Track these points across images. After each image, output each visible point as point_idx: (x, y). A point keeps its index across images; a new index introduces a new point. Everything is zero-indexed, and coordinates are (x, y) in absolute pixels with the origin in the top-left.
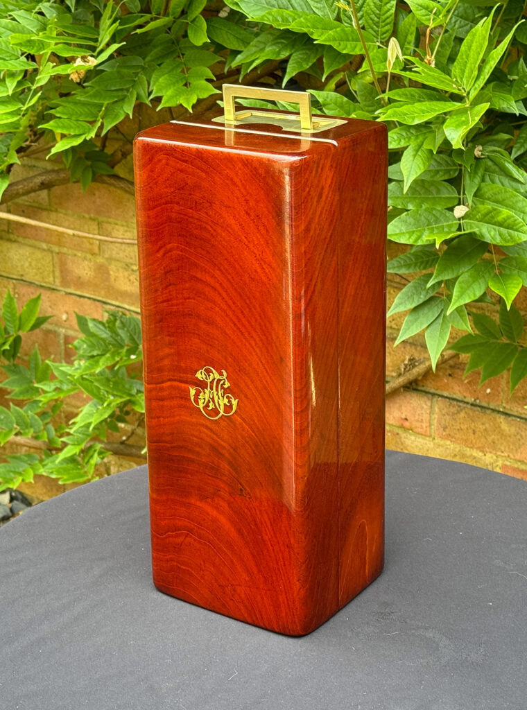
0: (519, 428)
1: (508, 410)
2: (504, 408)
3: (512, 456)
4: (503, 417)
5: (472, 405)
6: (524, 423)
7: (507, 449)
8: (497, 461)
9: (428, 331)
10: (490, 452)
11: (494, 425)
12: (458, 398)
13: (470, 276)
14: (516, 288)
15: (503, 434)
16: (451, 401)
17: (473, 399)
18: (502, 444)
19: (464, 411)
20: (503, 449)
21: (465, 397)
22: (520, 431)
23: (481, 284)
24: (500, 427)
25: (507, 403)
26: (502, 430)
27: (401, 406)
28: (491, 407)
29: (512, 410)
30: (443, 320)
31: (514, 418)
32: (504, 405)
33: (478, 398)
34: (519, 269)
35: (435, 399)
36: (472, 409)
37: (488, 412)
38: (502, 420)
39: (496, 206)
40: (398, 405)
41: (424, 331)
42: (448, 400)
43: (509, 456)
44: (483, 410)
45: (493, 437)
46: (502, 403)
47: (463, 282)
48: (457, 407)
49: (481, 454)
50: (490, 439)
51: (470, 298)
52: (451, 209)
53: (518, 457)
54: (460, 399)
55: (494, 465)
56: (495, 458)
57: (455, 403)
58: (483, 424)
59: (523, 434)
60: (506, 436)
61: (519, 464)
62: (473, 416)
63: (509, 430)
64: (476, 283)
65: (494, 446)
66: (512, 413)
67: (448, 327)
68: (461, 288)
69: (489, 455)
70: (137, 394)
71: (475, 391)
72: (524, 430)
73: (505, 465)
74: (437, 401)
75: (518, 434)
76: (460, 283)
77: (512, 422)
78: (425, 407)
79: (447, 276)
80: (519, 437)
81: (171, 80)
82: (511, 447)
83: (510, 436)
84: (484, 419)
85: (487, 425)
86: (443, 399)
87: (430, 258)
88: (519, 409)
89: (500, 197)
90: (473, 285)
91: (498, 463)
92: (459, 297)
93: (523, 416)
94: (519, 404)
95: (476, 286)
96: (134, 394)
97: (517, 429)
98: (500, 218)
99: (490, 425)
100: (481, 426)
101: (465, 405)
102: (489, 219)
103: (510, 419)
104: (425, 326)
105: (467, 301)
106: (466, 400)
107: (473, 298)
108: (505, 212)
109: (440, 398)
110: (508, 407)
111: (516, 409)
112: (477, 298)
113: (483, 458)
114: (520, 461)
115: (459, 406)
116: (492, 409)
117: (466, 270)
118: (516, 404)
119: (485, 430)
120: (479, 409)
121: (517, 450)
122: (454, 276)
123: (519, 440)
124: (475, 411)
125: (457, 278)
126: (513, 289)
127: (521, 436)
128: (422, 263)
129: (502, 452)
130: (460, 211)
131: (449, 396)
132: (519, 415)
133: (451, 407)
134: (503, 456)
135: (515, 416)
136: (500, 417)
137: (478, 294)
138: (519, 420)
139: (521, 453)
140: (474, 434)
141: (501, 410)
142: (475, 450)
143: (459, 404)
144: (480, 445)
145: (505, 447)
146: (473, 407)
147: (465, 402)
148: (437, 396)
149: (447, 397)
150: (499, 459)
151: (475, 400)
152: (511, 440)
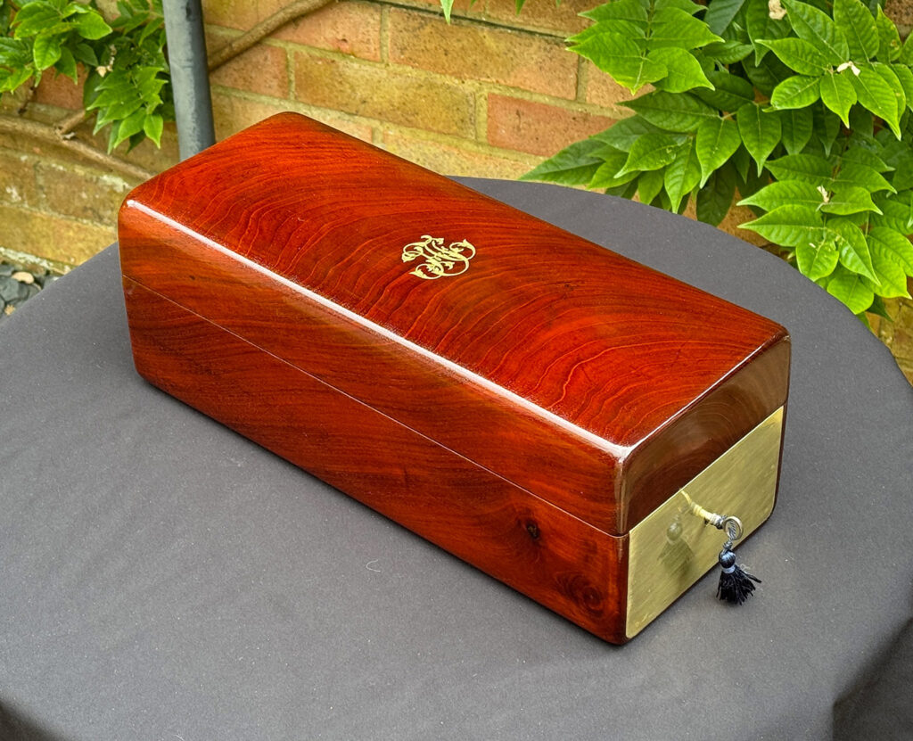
0: (511, 43)
1: (494, 18)
2: (489, 16)
3: (502, 82)
4: (486, 29)
6: (517, 36)
7: (495, 72)
8: (481, 89)
10: (471, 78)
11: (475, 41)
12: (421, 7)
15: (488, 52)
16: (410, 11)
18: (487, 66)
19: (430, 25)
20: (488, 73)
21: (430, 5)
22: (513, 48)
24: (483, 44)
25: (492, 9)
26: (487, 48)
27: (335, 23)
28: (469, 17)
29: (500, 20)
31: (502, 29)
32: (488, 12)
35: (386, 10)
37: (465, 23)
38: (485, 34)
40: (330, 22)
42: (405, 10)
43: (497, 82)
44: (458, 21)
45: (474, 57)
46: (485, 9)
48: (419, 20)
49: (457, 81)
50: (470, 60)
53: (510, 82)
54: (423, 8)
55: (477, 95)
56: (477, 85)
57: (416, 13)
58: (459, 40)
59: (517, 51)
60: (492, 55)
61: (513, 91)
62: (444, 31)
63: (497, 47)
65: (475, 70)
66: (500, 23)
69: (468, 82)
72: (518, 45)
73: (493, 94)
74: (389, 11)
75: (509, 50)
77: (501, 35)
78: (372, 21)
80: (511, 55)
82: (501, 69)
83: (498, 55)
84: (460, 35)
85: (465, 42)
86: (398, 9)
88: (510, 18)
91: (482, 93)
93: (516, 26)
94: (510, 11)
97: (509, 44)
99: (468, 40)
100: (455, 44)
101: (431, 16)
103: (497, 30)
106: (431, 9)
109: (393, 8)
110: (493, 15)
111: (505, 17)
113: (461, 87)
114: (513, 88)
115: (423, 18)
116: (470, 20)
118: (506, 11)
119: (463, 48)
121: (509, 72)
123: (512, 59)
127: (514, 54)
129: (488, 77)
131: (406, 4)
132: (510, 26)
133: (411, 20)
134: (488, 82)
135: (503, 27)
136: (482, 30)
138: (509, 31)
139: (516, 77)
140: (446, 55)
141: (484, 19)
142: (448, 76)
143: (421, 14)
144: (456, 69)
145: (492, 71)
147: (430, 12)
148: (388, 6)
149: (403, 6)
150: (484, 86)
152: (500, 60)
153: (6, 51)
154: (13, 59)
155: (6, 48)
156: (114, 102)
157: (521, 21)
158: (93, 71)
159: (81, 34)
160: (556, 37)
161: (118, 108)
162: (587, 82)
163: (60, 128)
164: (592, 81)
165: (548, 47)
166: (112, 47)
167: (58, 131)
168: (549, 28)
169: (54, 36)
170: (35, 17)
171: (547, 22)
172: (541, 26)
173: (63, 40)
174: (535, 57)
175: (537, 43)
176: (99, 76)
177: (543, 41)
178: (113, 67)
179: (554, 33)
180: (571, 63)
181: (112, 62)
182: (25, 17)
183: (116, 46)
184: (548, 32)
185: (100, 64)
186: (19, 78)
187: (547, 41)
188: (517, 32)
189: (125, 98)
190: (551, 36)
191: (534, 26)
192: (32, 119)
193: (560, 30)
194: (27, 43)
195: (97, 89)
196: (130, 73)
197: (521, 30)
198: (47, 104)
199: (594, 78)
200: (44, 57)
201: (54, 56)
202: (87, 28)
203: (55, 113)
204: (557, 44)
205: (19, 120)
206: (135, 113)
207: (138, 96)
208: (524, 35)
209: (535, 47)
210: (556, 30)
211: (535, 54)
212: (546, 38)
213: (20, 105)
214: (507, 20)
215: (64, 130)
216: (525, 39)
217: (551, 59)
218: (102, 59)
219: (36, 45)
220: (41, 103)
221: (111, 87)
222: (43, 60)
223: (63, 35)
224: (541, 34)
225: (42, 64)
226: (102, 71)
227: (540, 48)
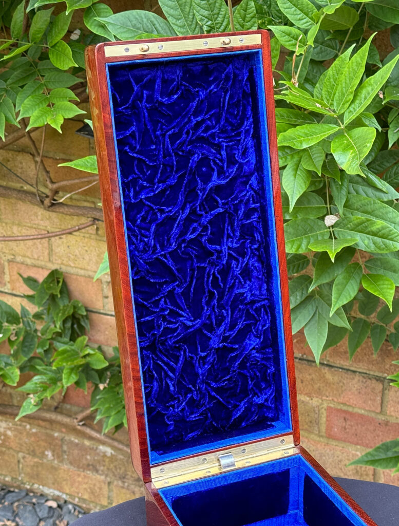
0: (342, 377)
1: (331, 362)
2: (328, 361)
3: (336, 400)
4: (327, 368)
5: (300, 359)
6: (345, 373)
7: (331, 394)
8: (322, 404)
9: (307, 328)
10: (317, 397)
11: (320, 375)
13: (344, 278)
14: (391, 289)
15: (327, 383)
17: (300, 355)
18: (327, 390)
20: (327, 394)
22: (342, 380)
23: (354, 285)
24: (324, 377)
25: (331, 357)
26: (327, 379)
29: (335, 363)
30: (319, 317)
31: (336, 369)
32: (328, 358)
33: (305, 354)
34: (385, 269)
36: (300, 363)
38: (326, 371)
39: (369, 217)
41: (303, 328)
43: (333, 400)
44: (310, 363)
45: (319, 384)
46: (326, 357)
47: (338, 284)
49: (308, 399)
50: (316, 386)
51: (347, 299)
52: (323, 218)
53: (341, 400)
55: (320, 407)
56: (320, 401)
58: (310, 374)
59: (345, 382)
60: (330, 384)
61: (342, 405)
62: (301, 369)
63: (333, 379)
64: (349, 284)
65: (319, 392)
66: (335, 365)
67: (325, 324)
68: (338, 289)
69: (315, 399)
70: (5, 367)
71: (302, 348)
72: (346, 379)
73: (330, 407)
75: (340, 381)
76: (336, 285)
77: (336, 373)
79: (326, 280)
80: (341, 384)
81: (35, 102)
82: (335, 392)
83: (334, 384)
84: (310, 371)
85: (314, 376)
87: (301, 261)
88: (342, 362)
89: (369, 208)
90: (347, 287)
91: (323, 406)
92: (338, 299)
93: (345, 367)
94: (341, 358)
95: (349, 287)
96: (3, 367)
97: (340, 378)
98: (374, 228)
99: (316, 375)
100: (308, 377)
102: (361, 228)
103: (333, 369)
104: (304, 325)
105: (345, 302)
107: (349, 299)
108: (379, 224)
110: (331, 360)
111: (338, 362)
112: (352, 298)
113: (310, 402)
114: (342, 403)
117: (340, 273)
118: (338, 358)
119: (312, 379)
120: (305, 362)
121: (340, 395)
122: (331, 280)
123: (342, 387)
124: (303, 364)
125: (333, 282)
126: (388, 291)
127: (343, 384)
128: (294, 266)
129: (327, 397)
130: (330, 220)
132: (341, 367)
134: (327, 400)
135: (337, 367)
136: (324, 369)
137: (353, 294)
138: (341, 370)
139: (344, 397)
140: (302, 382)
141: (325, 363)
142: (303, 396)
144: (307, 391)
145: (329, 393)
146: (300, 361)
150: (324, 402)
151: (302, 356)
152: (335, 387)
153: (48, 374)
154: (51, 379)
155: (48, 372)
156: (107, 405)
157: (347, 364)
158: (97, 387)
159: (91, 366)
160: (369, 374)
161: (109, 409)
162: (387, 402)
163: (77, 419)
164: (391, 402)
165: (364, 380)
166: (109, 373)
167: (75, 421)
168: (365, 369)
169: (75, 366)
170: (65, 355)
171: (363, 365)
172: (360, 368)
173: (80, 369)
174: (356, 386)
175: (357, 377)
176: (100, 389)
177: (361, 377)
178: (108, 385)
179: (368, 372)
180: (379, 390)
181: (107, 382)
182: (60, 355)
183: (111, 373)
184: (365, 371)
185: (101, 382)
186: (53, 390)
187: (363, 377)
188: (345, 371)
189: (114, 403)
190: (366, 374)
191: (355, 367)
192: (61, 413)
193: (372, 371)
194: (60, 370)
195: (98, 397)
196: (117, 388)
197: (348, 370)
198: (71, 404)
199: (392, 400)
200: (68, 379)
201: (74, 378)
202: (94, 362)
203: (75, 409)
204: (370, 379)
205: (54, 413)
206: (119, 412)
207: (121, 402)
208: (349, 372)
209: (356, 380)
210: (369, 370)
211: (356, 384)
212: (363, 375)
213: (56, 404)
214: (339, 364)
215: (78, 420)
216: (350, 375)
217: (366, 388)
218: (103, 380)
219: (65, 371)
220: (67, 403)
221: (106, 396)
222: (68, 381)
223: (81, 366)
224: (360, 372)
225: (67, 382)
226: (101, 387)
227: (359, 380)
